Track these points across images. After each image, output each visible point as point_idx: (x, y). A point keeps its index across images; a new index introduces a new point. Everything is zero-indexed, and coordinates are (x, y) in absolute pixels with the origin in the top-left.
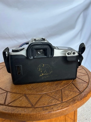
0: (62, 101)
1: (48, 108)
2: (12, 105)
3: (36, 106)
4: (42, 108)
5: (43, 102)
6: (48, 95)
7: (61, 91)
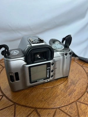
6: (62, 111)
7: (76, 104)
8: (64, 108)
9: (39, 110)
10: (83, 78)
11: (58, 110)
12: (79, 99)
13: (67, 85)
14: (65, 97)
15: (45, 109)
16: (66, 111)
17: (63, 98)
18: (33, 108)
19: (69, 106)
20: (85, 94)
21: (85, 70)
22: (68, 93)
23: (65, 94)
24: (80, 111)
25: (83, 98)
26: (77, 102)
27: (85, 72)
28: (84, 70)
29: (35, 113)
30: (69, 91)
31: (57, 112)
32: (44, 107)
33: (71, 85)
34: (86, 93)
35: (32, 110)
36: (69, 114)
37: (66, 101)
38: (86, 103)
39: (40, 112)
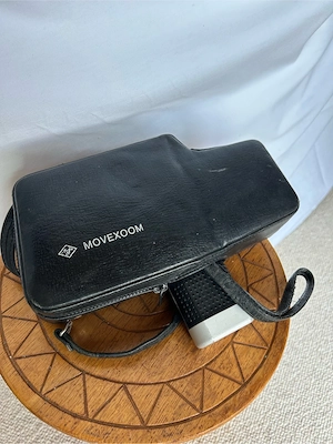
0: (202, 409)
1: (172, 428)
2: (102, 419)
3: (149, 425)
4: (161, 430)
5: (165, 413)
6: (172, 388)
7: (204, 374)
8: (177, 382)
9: (130, 387)
11: (166, 387)
12: (211, 362)
14: (183, 358)
15: (141, 384)
16: (180, 390)
17: (180, 359)
18: (118, 382)
19: (189, 378)
20: (227, 350)
21: (246, 274)
22: (192, 347)
23: (185, 349)
24: (207, 390)
25: (219, 360)
26: (206, 371)
27: (244, 280)
28: (244, 275)
29: (122, 393)
31: (163, 391)
32: (139, 381)
34: (230, 346)
35: (118, 386)
36: (185, 395)
38: (222, 372)
39: (132, 391)
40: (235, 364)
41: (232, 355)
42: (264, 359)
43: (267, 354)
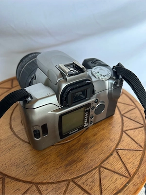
7: (68, 185)
9: (7, 180)
10: (109, 140)
11: (34, 188)
12: (78, 177)
13: (73, 147)
14: (57, 169)
15: (17, 180)
17: (54, 169)
19: (54, 186)
20: (94, 172)
21: (123, 124)
22: (66, 162)
23: (60, 163)
25: (84, 178)
26: (71, 183)
27: (121, 128)
28: (121, 124)
30: (69, 159)
31: (30, 190)
32: (16, 177)
33: (79, 149)
34: (97, 169)
37: (54, 177)
38: (85, 187)
39: (7, 183)
40: (98, 184)
41: (97, 176)
42: (125, 186)
43: (128, 182)
